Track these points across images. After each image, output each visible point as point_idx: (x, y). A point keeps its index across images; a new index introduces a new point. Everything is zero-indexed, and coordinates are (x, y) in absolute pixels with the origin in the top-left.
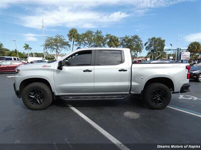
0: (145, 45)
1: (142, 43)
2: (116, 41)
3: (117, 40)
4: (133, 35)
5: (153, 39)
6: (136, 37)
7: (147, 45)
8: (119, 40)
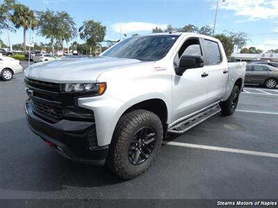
0: (80, 31)
1: (75, 26)
2: (29, 15)
3: (31, 14)
4: (60, 12)
5: (90, 22)
6: (65, 15)
7: (82, 31)
8: (35, 15)
